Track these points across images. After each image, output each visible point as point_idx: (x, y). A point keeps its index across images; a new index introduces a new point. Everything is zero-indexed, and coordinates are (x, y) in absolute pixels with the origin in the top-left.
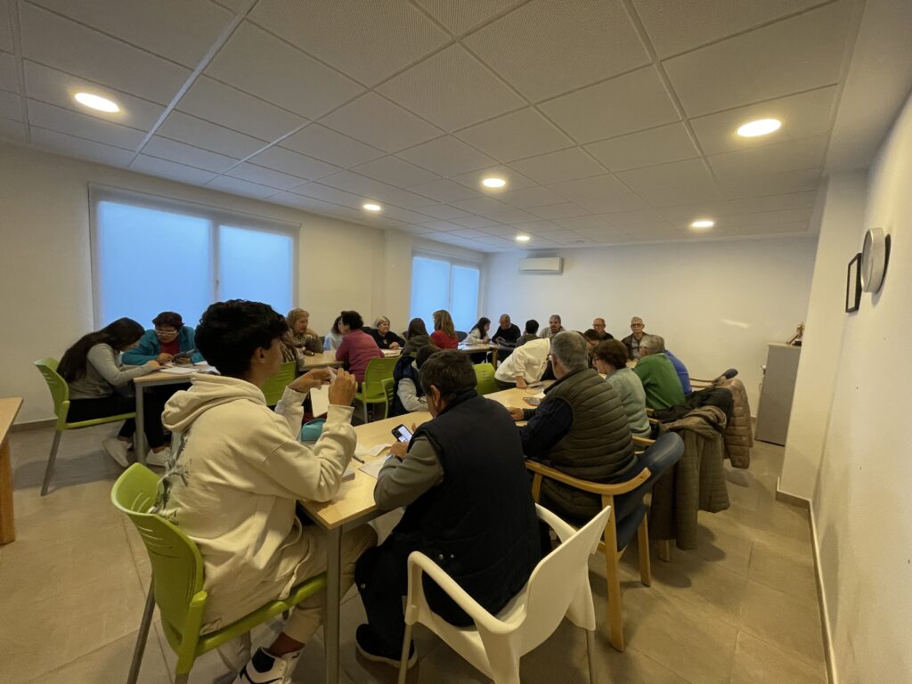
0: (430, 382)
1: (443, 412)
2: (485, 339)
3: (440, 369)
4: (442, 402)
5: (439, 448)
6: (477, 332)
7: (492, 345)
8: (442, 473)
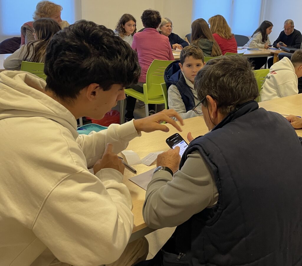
0: (206, 91)
1: (220, 126)
2: (267, 44)
3: (217, 78)
4: (219, 115)
5: (214, 168)
6: (259, 35)
7: (273, 50)
8: (217, 194)
